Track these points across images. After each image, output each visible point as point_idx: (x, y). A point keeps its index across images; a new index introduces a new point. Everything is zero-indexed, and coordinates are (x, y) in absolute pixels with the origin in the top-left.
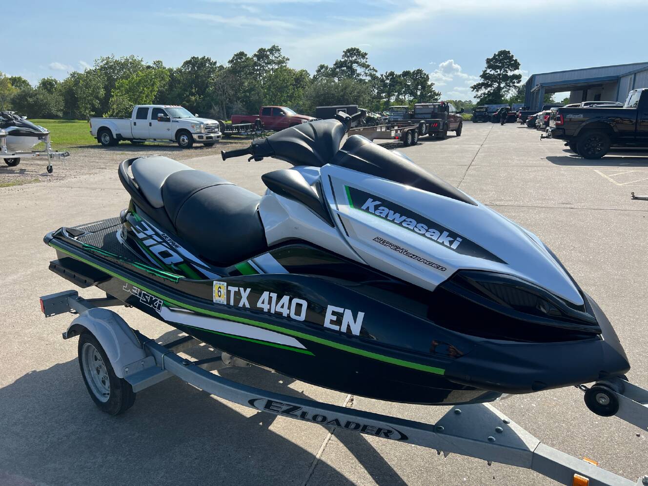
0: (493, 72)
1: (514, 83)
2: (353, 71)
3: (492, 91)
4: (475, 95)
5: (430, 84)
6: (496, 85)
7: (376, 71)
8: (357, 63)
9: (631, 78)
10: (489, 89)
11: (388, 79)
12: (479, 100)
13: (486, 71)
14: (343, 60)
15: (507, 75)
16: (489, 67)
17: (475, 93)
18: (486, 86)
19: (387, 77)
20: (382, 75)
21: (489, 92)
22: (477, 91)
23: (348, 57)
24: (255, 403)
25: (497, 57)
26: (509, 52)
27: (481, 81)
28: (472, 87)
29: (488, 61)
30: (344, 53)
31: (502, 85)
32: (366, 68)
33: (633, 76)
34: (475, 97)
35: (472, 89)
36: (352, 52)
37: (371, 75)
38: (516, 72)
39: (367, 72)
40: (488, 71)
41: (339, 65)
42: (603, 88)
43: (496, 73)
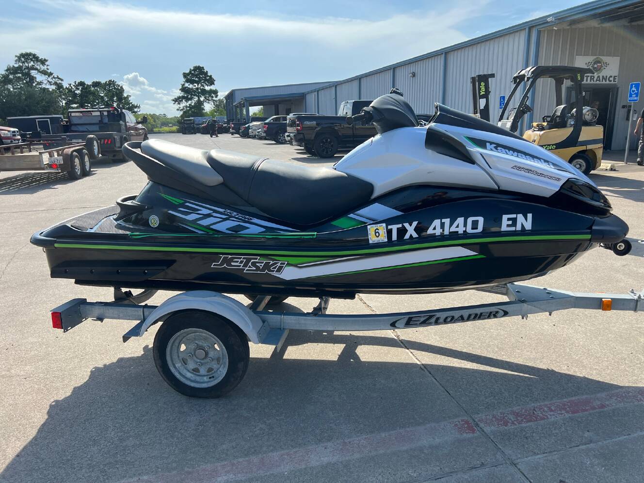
0: (191, 86)
1: (213, 97)
2: (32, 79)
3: (193, 104)
4: (178, 108)
5: (125, 96)
6: (196, 99)
7: (62, 80)
8: (36, 69)
9: (315, 95)
10: (190, 102)
11: (78, 89)
12: (181, 113)
13: (184, 85)
14: (16, 66)
15: (205, 89)
16: (187, 81)
17: (176, 106)
18: (187, 99)
19: (77, 87)
20: (70, 85)
21: (190, 105)
22: (179, 104)
23: (23, 62)
24: (396, 325)
25: (193, 72)
26: (203, 67)
27: (182, 94)
28: (173, 100)
29: (185, 75)
30: (16, 58)
31: (202, 99)
32: (49, 76)
33: (316, 93)
34: (178, 110)
35: (174, 102)
36: (26, 57)
37: (56, 83)
38: (213, 87)
39: (50, 79)
40: (187, 85)
41: (12, 70)
42: (292, 103)
43: (195, 87)
